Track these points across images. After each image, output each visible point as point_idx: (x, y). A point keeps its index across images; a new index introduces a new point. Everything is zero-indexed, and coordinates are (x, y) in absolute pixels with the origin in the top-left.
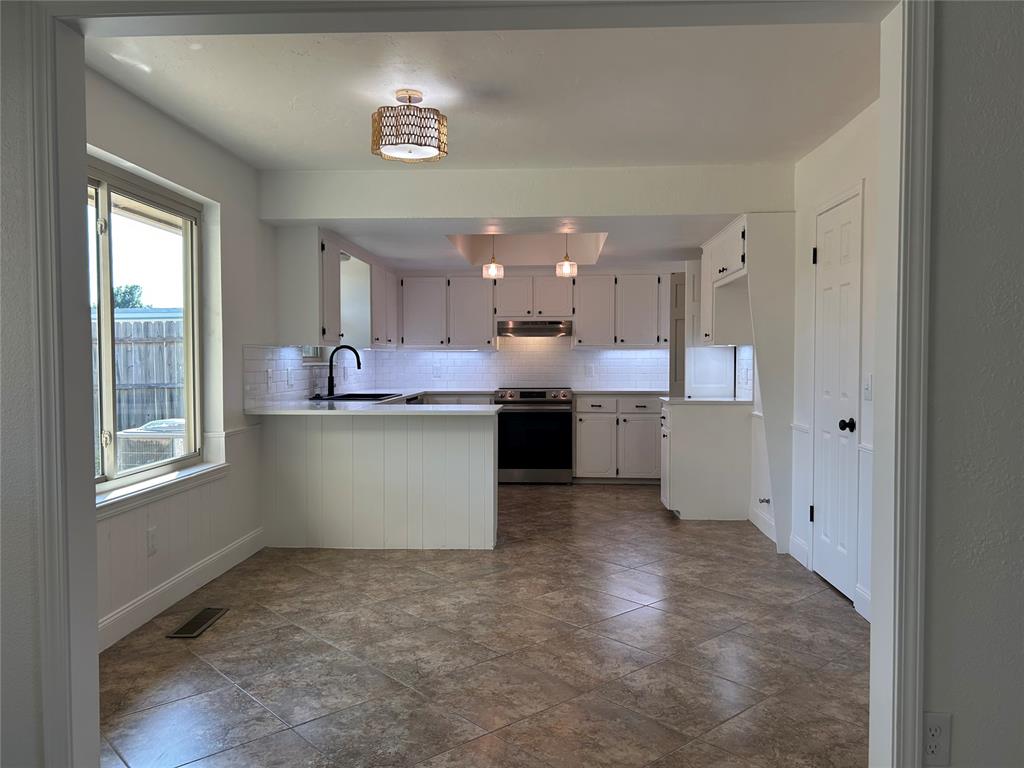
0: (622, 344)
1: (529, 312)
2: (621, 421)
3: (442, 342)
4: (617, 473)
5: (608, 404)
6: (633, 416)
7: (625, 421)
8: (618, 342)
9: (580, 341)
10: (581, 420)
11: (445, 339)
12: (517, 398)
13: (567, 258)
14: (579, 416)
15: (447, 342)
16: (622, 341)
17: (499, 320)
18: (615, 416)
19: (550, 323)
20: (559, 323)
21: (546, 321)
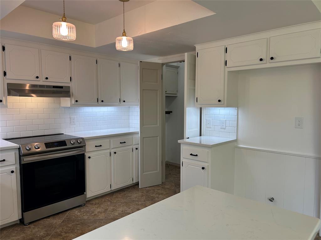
1: (37, 77)
4: (110, 187)
5: (105, 143)
6: (119, 149)
7: (115, 153)
9: (77, 101)
10: (89, 157)
12: (43, 149)
16: (102, 101)
17: (9, 82)
19: (54, 87)
20: (61, 87)
21: (51, 86)
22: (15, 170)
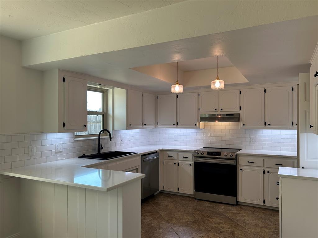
0: (269, 126)
1: (216, 109)
2: (266, 172)
3: (174, 125)
4: (264, 202)
5: (259, 161)
6: (273, 169)
7: (268, 172)
8: (267, 125)
9: (244, 125)
10: (241, 170)
11: (175, 123)
12: (205, 155)
13: (218, 78)
14: (240, 167)
15: (176, 125)
16: (269, 125)
17: (201, 113)
18: (262, 169)
19: (227, 115)
20: (232, 115)
21: (225, 114)
22: (192, 164)
